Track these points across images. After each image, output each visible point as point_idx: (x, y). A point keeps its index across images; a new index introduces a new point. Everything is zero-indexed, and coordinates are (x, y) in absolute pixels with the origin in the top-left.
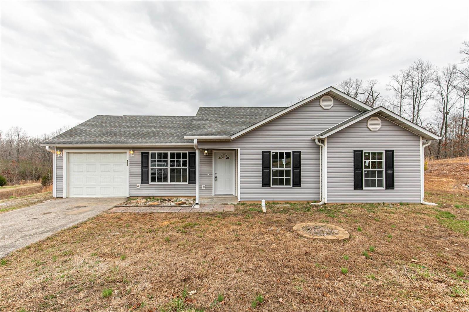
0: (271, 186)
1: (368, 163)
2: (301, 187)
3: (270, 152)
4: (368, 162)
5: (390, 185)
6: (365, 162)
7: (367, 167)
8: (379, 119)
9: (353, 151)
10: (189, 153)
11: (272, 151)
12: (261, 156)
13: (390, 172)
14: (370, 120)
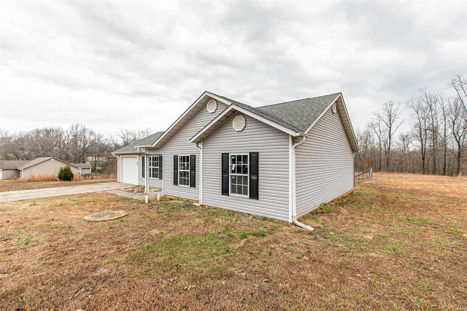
0: (178, 185)
1: (234, 168)
2: (196, 188)
3: (178, 156)
4: (235, 166)
5: (254, 194)
6: (232, 166)
7: (233, 172)
8: (243, 118)
9: (221, 154)
10: (159, 157)
11: (179, 155)
12: (173, 159)
13: (254, 178)
14: (235, 119)
